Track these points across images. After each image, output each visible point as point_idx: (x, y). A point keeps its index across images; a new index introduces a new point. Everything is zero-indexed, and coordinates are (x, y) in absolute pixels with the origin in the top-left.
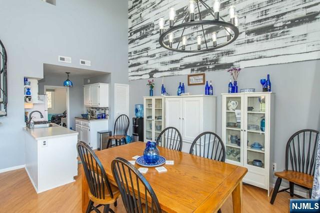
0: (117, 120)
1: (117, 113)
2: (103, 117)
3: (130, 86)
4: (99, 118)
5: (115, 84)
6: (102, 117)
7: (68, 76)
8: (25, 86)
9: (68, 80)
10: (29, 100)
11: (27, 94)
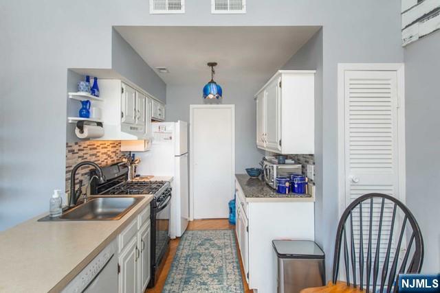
0: (348, 212)
1: (351, 176)
2: (295, 187)
3: (405, 65)
4: (280, 191)
5: (341, 67)
6: (292, 189)
7: (213, 71)
8: (71, 94)
9: (212, 82)
10: (82, 131)
11: (81, 116)
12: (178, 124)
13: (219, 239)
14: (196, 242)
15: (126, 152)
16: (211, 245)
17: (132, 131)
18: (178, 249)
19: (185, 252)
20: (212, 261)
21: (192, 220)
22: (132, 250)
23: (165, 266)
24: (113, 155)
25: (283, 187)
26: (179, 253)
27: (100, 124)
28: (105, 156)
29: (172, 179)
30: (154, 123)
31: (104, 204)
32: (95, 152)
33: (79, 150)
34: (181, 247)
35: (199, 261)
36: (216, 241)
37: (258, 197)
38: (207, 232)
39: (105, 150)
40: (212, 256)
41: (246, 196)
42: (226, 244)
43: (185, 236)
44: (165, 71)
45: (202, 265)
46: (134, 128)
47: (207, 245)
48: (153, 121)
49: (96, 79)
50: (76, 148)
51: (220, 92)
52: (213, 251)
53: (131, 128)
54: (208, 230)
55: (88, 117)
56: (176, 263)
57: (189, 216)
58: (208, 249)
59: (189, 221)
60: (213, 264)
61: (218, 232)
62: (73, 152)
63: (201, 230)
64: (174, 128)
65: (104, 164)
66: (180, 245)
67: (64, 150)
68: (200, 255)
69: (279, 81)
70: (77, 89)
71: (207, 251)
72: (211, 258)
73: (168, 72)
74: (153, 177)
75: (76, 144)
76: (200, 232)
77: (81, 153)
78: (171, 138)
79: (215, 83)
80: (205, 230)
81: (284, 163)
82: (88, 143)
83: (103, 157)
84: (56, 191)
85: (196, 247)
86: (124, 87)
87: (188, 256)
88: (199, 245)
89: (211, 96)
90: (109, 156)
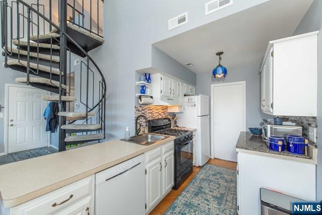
2: (291, 146)
7: (220, 58)
8: (137, 83)
9: (220, 65)
10: (141, 101)
11: (141, 93)
12: (200, 96)
13: (228, 175)
14: (211, 172)
15: (172, 113)
16: (221, 177)
17: (169, 101)
18: (198, 173)
19: (202, 176)
20: (218, 188)
21: (213, 158)
22: (157, 164)
23: (187, 181)
24: (162, 114)
25: (275, 145)
26: (198, 176)
27: (152, 97)
28: (157, 114)
29: (196, 130)
30: (185, 97)
31: (152, 137)
32: (151, 111)
33: (142, 110)
34: (200, 173)
35: (209, 185)
36: (225, 176)
37: (247, 149)
38: (221, 168)
39: (158, 111)
40: (219, 184)
41: (236, 147)
42: (233, 180)
43: (205, 166)
44: (191, 65)
45: (210, 188)
46: (170, 99)
47: (218, 177)
48: (185, 95)
49: (149, 74)
50: (140, 109)
51: (225, 72)
52: (221, 181)
53: (168, 99)
54: (222, 167)
55: (144, 93)
56: (194, 181)
57: (211, 155)
58: (218, 179)
59: (210, 159)
60: (217, 190)
61: (229, 170)
62: (139, 110)
63: (217, 166)
64: (197, 99)
65: (156, 118)
66: (200, 171)
67: (134, 109)
68: (211, 182)
69: (271, 51)
70: (140, 80)
71: (216, 180)
72: (218, 186)
73: (193, 65)
74: (185, 127)
75: (140, 107)
76: (215, 167)
77: (143, 112)
78: (195, 105)
79: (222, 66)
80: (219, 166)
81: (282, 125)
82: (147, 107)
83: (156, 114)
84: (127, 128)
85: (210, 175)
86: (162, 76)
87: (202, 179)
88: (212, 175)
89: (218, 76)
90: (160, 114)
